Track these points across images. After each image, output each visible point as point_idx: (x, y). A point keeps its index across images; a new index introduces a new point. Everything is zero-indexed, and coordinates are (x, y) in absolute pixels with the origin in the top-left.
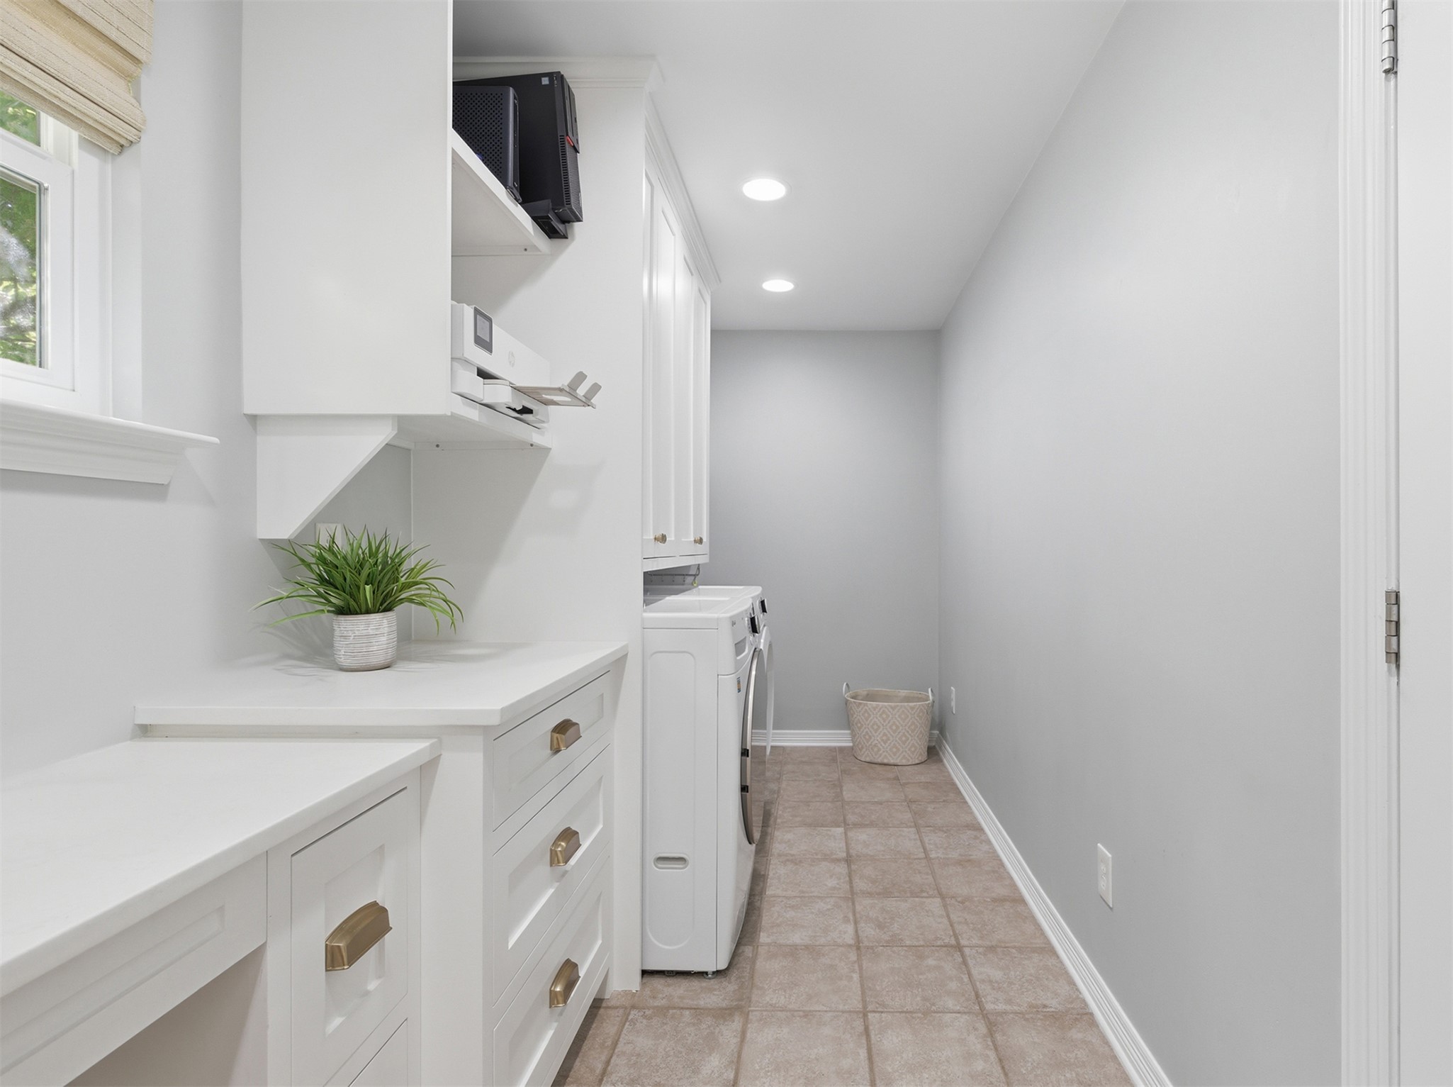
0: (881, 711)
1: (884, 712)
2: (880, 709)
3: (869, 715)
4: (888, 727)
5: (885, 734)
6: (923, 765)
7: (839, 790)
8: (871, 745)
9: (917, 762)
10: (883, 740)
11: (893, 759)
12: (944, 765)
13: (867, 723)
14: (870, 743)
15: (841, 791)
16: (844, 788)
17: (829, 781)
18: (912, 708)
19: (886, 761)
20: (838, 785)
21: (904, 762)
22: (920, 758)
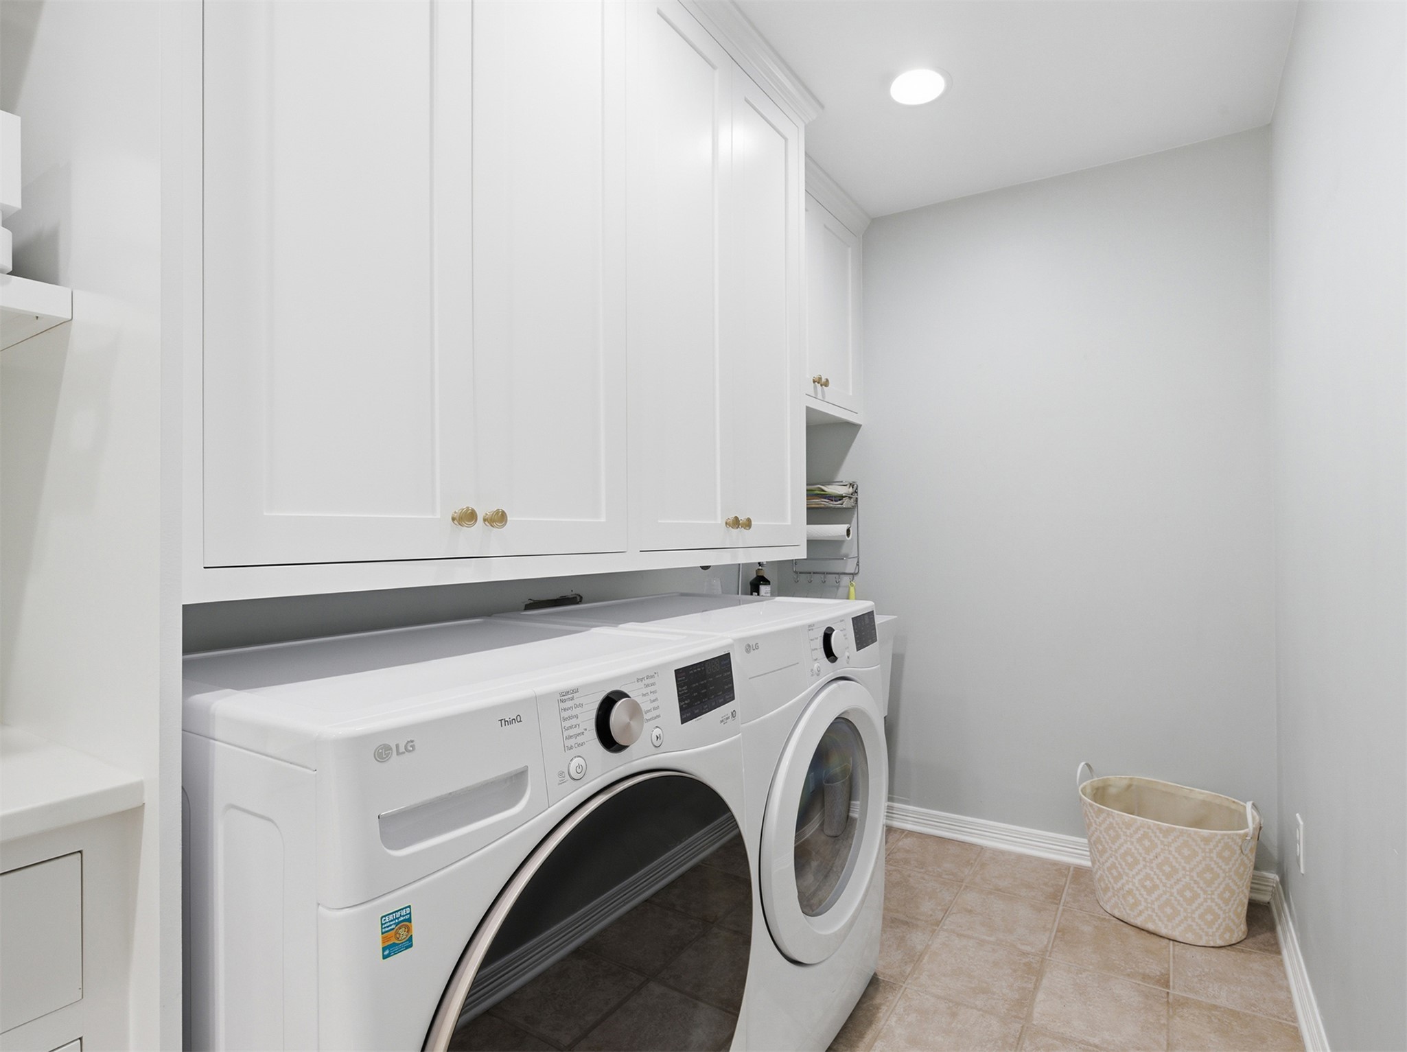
0: (1141, 832)
1: (1145, 836)
2: (1138, 829)
3: (1118, 837)
4: (1154, 865)
5: (1147, 877)
6: (1232, 954)
7: (1031, 986)
8: (1122, 888)
9: (1220, 943)
10: (1144, 887)
11: (1166, 927)
12: (1281, 964)
13: (1114, 847)
14: (1120, 884)
15: (1036, 988)
16: (1045, 982)
17: (1024, 954)
18: (1206, 840)
19: (1150, 927)
20: (1034, 970)
21: (1190, 938)
22: (1227, 936)
